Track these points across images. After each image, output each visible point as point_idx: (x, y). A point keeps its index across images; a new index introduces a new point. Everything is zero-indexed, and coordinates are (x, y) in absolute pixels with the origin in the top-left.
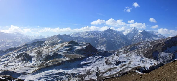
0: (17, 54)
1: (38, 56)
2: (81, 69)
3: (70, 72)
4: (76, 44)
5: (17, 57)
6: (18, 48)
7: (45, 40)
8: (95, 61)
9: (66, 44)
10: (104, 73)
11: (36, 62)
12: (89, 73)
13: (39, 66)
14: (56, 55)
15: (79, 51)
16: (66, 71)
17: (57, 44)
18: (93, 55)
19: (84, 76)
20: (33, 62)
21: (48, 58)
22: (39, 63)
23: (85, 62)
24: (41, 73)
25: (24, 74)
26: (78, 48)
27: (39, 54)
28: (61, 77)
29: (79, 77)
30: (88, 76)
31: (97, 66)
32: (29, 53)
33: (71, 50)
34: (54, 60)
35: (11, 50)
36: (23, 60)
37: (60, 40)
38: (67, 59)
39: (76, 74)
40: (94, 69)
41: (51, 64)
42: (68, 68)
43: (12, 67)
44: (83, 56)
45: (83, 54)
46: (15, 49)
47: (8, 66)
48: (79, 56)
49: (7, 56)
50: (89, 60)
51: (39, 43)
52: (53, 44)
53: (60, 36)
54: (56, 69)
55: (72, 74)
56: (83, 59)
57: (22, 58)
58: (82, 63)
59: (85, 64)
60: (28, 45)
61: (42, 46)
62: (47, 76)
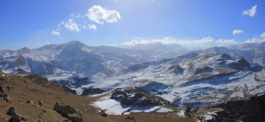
0: (171, 65)
1: (190, 68)
2: (229, 85)
3: (218, 87)
4: (229, 57)
5: (170, 68)
6: (172, 59)
7: (201, 51)
8: (244, 77)
9: (219, 57)
10: (252, 90)
11: (187, 75)
12: (236, 89)
13: (189, 79)
14: (207, 69)
15: (231, 65)
16: (213, 86)
17: (210, 57)
18: (243, 70)
19: (231, 92)
20: (184, 74)
21: (199, 71)
22: (190, 75)
23: (234, 78)
24: (189, 87)
25: (172, 86)
26: (230, 61)
27: (191, 66)
28: (208, 92)
29: (225, 93)
30: (235, 93)
31: (246, 82)
32: (181, 65)
33: (222, 63)
34: (204, 73)
35: (165, 61)
36: (175, 72)
37: (215, 53)
38: (218, 73)
39: (222, 90)
40: (243, 85)
41: (201, 77)
42: (216, 83)
43: (163, 78)
44: (234, 70)
45: (235, 68)
46: (169, 60)
47: (159, 77)
48: (230, 70)
49: (160, 67)
50: (238, 75)
51: (194, 55)
52: (207, 57)
53: (216, 49)
54: (204, 83)
55: (219, 90)
56: (232, 74)
57: (174, 70)
58: (231, 78)
59: (233, 80)
60: (182, 57)
61: (196, 59)
62: (194, 90)
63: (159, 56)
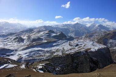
0: (15, 37)
1: (28, 39)
2: (53, 48)
3: (46, 49)
4: (53, 32)
5: (15, 39)
6: (16, 33)
7: (35, 28)
8: (63, 43)
9: (47, 32)
10: (67, 51)
11: (26, 43)
12: (57, 50)
13: (28, 45)
14: (39, 39)
15: (54, 37)
16: (43, 49)
17: (42, 32)
18: (62, 40)
19: (54, 52)
20: (24, 43)
21: (34, 40)
22: (28, 43)
23: (56, 44)
24: (27, 50)
25: (16, 50)
26: (54, 35)
27: (29, 37)
28: (40, 52)
29: (50, 53)
30: (56, 53)
31: (63, 47)
32: (22, 37)
33: (49, 35)
34: (38, 42)
35: (11, 34)
36: (18, 41)
37: (45, 29)
38: (46, 41)
39: (49, 51)
40: (61, 48)
41: (35, 44)
42: (45, 47)
43: (10, 46)
44: (56, 40)
45: (57, 39)
46: (14, 34)
47: (7, 45)
48: (54, 40)
49: (7, 39)
50: (58, 43)
51: (31, 30)
52: (39, 32)
53: (45, 27)
54: (37, 47)
55: (47, 51)
56: (55, 42)
57: (17, 40)
58: (54, 44)
59: (56, 45)
60: (23, 32)
61: (32, 33)
62: (31, 52)
63: (7, 31)
